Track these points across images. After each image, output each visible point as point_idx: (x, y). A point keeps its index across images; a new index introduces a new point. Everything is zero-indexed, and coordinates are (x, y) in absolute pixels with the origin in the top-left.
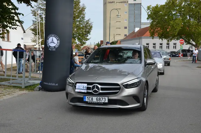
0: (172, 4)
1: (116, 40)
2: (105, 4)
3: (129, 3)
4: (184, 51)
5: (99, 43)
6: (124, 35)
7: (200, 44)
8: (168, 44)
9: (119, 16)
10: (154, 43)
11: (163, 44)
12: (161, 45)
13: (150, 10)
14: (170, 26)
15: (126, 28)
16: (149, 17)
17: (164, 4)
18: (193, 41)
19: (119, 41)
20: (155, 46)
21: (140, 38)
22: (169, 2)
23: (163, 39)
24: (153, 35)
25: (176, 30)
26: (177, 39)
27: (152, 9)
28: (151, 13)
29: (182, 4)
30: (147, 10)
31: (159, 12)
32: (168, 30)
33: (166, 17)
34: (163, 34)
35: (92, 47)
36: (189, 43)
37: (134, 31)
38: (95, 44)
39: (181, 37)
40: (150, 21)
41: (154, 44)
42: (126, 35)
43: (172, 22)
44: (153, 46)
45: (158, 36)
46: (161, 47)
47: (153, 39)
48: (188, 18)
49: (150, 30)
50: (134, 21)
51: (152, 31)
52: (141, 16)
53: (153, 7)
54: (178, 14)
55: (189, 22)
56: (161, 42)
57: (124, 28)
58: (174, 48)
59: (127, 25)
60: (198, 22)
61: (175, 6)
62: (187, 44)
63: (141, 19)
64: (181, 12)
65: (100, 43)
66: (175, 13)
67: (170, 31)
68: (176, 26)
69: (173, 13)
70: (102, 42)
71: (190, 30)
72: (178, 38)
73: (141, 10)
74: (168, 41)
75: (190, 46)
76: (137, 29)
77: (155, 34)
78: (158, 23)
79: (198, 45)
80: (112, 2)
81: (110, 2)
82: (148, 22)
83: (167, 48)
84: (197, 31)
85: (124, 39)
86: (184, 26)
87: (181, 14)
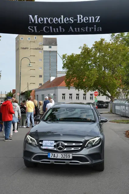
0: (87, 54)
1: (30, 89)
2: (17, 50)
3: (44, 49)
4: (100, 102)
5: (10, 92)
6: (39, 84)
7: (115, 95)
8: (85, 95)
9: (30, 66)
10: (71, 93)
11: (80, 95)
12: (77, 96)
13: (66, 59)
14: (86, 76)
15: (41, 77)
16: (65, 66)
17: (80, 53)
18: (109, 92)
19: (33, 90)
20: (71, 97)
21: (56, 88)
22: (85, 52)
23: (80, 89)
24: (68, 85)
25: (91, 80)
26: (94, 90)
27: (68, 58)
28: (66, 62)
29: (97, 54)
30: (63, 59)
31: (74, 61)
32: (84, 80)
33: (82, 67)
34: (79, 84)
35: (2, 97)
36: (104, 94)
37: (50, 80)
38: (6, 93)
39: (97, 88)
40: (65, 70)
41: (71, 95)
42: (41, 84)
43: (87, 73)
44: (70, 97)
45: (74, 86)
46: (78, 98)
47: (69, 89)
48: (103, 69)
49: (66, 80)
50: (50, 70)
51: (68, 81)
52: (57, 64)
53: (69, 56)
54: (93, 65)
55: (104, 73)
56: (78, 93)
57: (39, 76)
58: (90, 99)
59: (42, 73)
60: (113, 74)
61: (90, 56)
62: (103, 95)
63: (57, 67)
64: (96, 62)
65: (12, 92)
66: (90, 63)
67: (86, 81)
68: (91, 76)
69: (89, 63)
70: (14, 91)
71: (105, 81)
72: (94, 88)
73: (57, 58)
74: (85, 92)
75: (106, 97)
76: (52, 78)
77: (71, 84)
78: (74, 73)
79: (113, 96)
80: (26, 48)
81: (23, 48)
82: (64, 71)
83: (84, 99)
84: (111, 82)
85: (39, 88)
86: (99, 77)
87: (96, 65)
